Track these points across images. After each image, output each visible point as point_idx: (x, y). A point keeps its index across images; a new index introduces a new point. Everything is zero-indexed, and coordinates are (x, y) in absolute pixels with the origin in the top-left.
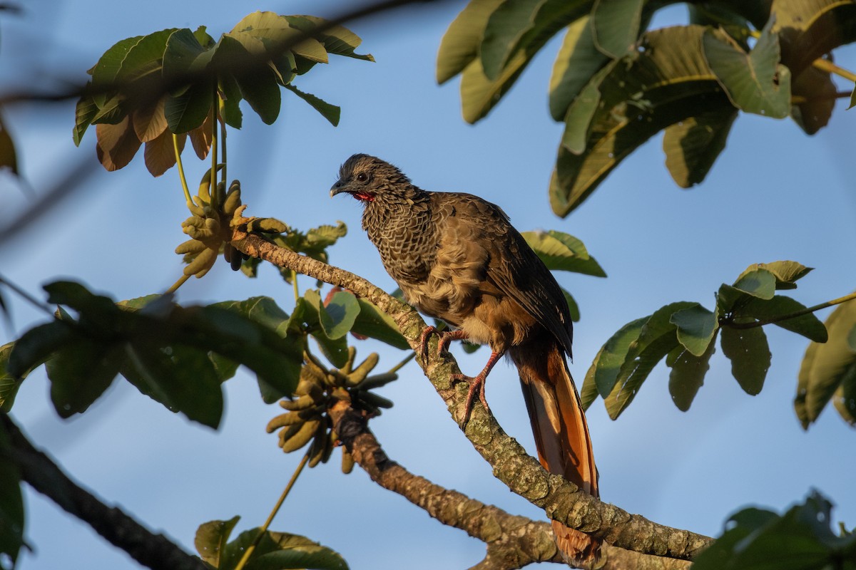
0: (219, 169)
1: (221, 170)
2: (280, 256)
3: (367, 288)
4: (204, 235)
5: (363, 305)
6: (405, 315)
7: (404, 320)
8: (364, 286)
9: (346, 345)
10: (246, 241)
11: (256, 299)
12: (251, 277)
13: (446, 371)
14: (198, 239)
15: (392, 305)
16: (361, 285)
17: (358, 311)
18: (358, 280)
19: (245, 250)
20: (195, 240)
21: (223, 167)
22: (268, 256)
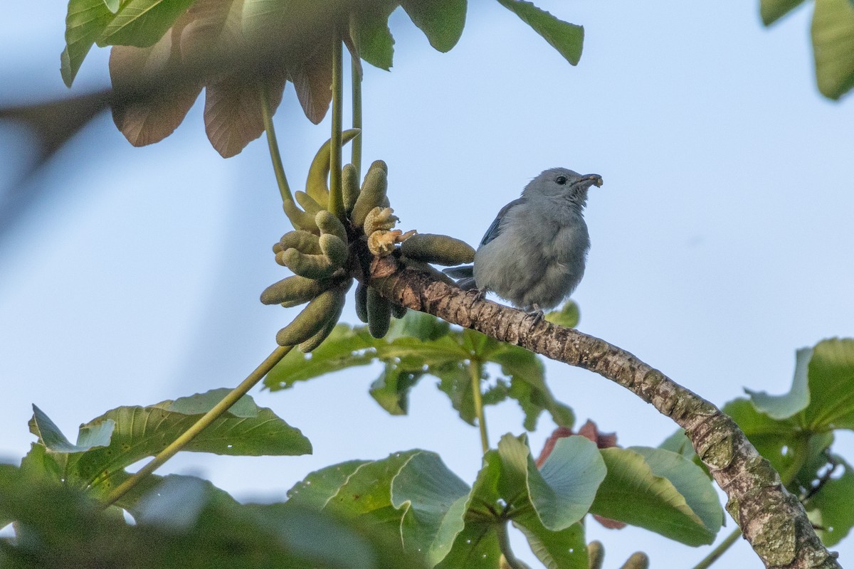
0: (346, 141)
1: (350, 142)
2: (463, 308)
3: (633, 370)
4: (316, 266)
5: (610, 464)
6: (706, 421)
7: (703, 431)
8: (627, 365)
9: (583, 539)
10: (398, 279)
11: (404, 455)
12: (394, 413)
13: (785, 529)
14: (305, 274)
15: (680, 402)
16: (620, 363)
17: (601, 474)
18: (614, 353)
19: (396, 297)
20: (300, 278)
21: (355, 136)
22: (440, 306)
